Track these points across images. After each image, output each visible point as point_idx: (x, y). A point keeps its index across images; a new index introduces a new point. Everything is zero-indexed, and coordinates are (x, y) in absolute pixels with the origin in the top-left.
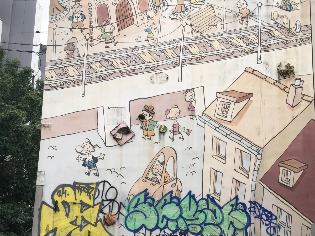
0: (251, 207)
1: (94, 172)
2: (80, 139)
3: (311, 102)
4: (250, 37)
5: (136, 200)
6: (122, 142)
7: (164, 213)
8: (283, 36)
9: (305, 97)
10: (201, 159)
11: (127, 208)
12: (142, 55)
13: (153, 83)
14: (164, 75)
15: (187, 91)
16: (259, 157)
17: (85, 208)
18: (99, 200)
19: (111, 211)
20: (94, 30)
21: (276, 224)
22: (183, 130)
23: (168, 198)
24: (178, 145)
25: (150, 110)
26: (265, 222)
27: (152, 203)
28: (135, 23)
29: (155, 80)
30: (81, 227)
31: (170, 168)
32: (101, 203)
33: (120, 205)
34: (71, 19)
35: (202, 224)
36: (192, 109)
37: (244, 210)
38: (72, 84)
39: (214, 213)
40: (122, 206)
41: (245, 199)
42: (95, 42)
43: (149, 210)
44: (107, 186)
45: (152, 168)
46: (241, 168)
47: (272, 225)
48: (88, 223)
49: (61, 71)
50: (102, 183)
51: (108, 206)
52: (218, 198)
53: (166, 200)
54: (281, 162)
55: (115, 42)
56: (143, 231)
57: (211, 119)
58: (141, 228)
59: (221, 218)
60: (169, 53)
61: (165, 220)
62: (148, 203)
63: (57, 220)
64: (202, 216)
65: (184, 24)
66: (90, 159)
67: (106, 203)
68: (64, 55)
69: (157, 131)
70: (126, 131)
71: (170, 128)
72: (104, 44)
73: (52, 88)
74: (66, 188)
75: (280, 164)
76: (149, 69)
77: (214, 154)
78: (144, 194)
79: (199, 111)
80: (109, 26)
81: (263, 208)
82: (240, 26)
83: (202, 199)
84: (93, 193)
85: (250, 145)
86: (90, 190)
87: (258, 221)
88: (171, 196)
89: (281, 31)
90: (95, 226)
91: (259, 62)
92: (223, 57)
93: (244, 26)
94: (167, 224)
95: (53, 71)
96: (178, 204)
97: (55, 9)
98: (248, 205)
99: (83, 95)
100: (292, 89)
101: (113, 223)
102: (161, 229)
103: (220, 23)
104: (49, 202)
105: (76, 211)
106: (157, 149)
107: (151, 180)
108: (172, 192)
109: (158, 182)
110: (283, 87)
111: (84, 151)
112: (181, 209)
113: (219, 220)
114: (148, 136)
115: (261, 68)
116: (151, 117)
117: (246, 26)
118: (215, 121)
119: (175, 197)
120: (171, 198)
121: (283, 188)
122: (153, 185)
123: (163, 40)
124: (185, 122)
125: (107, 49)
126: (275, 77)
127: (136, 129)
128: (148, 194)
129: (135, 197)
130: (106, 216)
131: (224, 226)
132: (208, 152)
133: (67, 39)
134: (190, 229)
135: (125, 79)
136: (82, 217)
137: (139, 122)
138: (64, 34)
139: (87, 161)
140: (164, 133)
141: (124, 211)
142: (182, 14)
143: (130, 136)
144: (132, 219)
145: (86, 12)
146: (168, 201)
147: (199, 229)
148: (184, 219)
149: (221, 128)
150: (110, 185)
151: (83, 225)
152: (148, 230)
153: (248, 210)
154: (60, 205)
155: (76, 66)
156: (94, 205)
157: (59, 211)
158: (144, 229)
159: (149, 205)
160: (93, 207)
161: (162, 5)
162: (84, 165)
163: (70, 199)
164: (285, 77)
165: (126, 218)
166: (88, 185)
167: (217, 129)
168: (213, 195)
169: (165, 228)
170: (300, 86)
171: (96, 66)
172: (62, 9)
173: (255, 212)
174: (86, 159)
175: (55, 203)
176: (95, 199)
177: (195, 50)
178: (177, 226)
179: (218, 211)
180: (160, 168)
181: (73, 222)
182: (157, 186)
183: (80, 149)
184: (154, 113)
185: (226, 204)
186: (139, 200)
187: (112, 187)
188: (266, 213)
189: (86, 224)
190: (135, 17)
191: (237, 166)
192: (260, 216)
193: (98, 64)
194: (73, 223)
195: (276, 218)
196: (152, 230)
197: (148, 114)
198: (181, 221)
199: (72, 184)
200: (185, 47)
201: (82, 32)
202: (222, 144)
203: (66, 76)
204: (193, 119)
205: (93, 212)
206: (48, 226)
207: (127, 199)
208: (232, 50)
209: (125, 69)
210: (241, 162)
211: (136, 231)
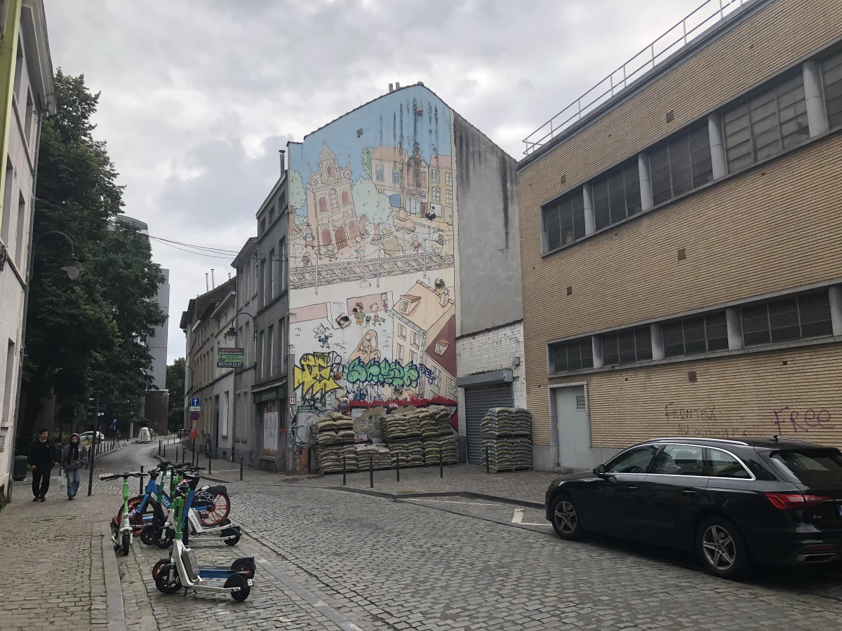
0: (420, 367)
1: (327, 345)
2: (316, 323)
3: (453, 304)
4: (420, 260)
6: (343, 326)
7: (370, 371)
8: (438, 261)
9: (450, 301)
10: (391, 338)
11: (348, 369)
12: (354, 268)
13: (361, 287)
14: (368, 282)
15: (382, 294)
16: (425, 337)
17: (322, 369)
18: (330, 364)
19: (338, 371)
20: (321, 248)
21: (433, 377)
22: (380, 319)
23: (372, 362)
24: (377, 328)
25: (360, 305)
26: (427, 376)
27: (363, 365)
28: (349, 245)
29: (362, 285)
30: (320, 381)
31: (373, 343)
32: (332, 366)
33: (344, 366)
34: (305, 238)
35: (393, 378)
36: (385, 305)
37: (416, 369)
38: (309, 286)
39: (399, 371)
40: (345, 368)
41: (417, 363)
42: (322, 257)
43: (361, 370)
44: (335, 355)
45: (362, 343)
46: (415, 343)
47: (431, 377)
48: (324, 378)
50: (332, 352)
51: (336, 368)
52: (402, 362)
54: (436, 340)
55: (336, 257)
56: (358, 382)
57: (397, 313)
60: (371, 267)
61: (371, 376)
62: (361, 365)
63: (304, 377)
64: (392, 373)
65: (380, 248)
66: (323, 337)
67: (334, 366)
68: (301, 265)
69: (365, 319)
70: (346, 319)
71: (373, 317)
72: (329, 259)
73: (295, 288)
74: (309, 356)
76: (359, 278)
77: (399, 335)
78: (358, 359)
79: (390, 307)
80: (331, 246)
81: (427, 368)
82: (414, 253)
83: (393, 362)
84: (326, 359)
85: (420, 330)
86: (324, 357)
87: (423, 375)
89: (437, 258)
90: (329, 380)
91: (425, 277)
92: (404, 272)
93: (416, 252)
94: (372, 378)
95: (295, 275)
96: (379, 366)
97: (294, 231)
98: (418, 366)
99: (317, 293)
100: (443, 295)
101: (340, 378)
102: (369, 381)
103: (402, 250)
104: (299, 365)
105: (316, 371)
106: (365, 331)
107: (362, 351)
108: (375, 358)
109: (366, 352)
110: (438, 294)
111: (319, 332)
112: (380, 368)
113: (402, 375)
114: (359, 323)
115: (425, 281)
116: (361, 310)
118: (399, 314)
119: (377, 362)
120: (375, 362)
121: (437, 356)
122: (363, 354)
123: (366, 258)
124: (382, 314)
125: (330, 263)
126: (433, 287)
127: (352, 318)
128: (361, 359)
129: (352, 362)
130: (335, 374)
131: (405, 379)
132: (396, 333)
133: (304, 253)
134: (386, 381)
135: (344, 284)
136: (320, 374)
137: (353, 313)
138: (301, 249)
139: (321, 338)
140: (369, 321)
141: (346, 371)
142: (378, 241)
143: (348, 322)
144: (351, 375)
145: (315, 234)
146: (373, 364)
147: (391, 380)
148: (383, 375)
149: (403, 318)
152: (361, 382)
153: (418, 369)
154: (306, 367)
155: (311, 273)
156: (327, 367)
157: (305, 371)
159: (361, 367)
161: (365, 234)
162: (320, 341)
163: (312, 363)
164: (439, 288)
165: (348, 375)
166: (323, 354)
167: (400, 319)
168: (399, 360)
169: (371, 380)
170: (447, 294)
171: (324, 274)
172: (299, 231)
173: (422, 370)
175: (302, 365)
176: (327, 363)
178: (378, 379)
179: (402, 370)
180: (367, 343)
182: (366, 355)
183: (316, 330)
184: (363, 308)
185: (406, 366)
186: (355, 363)
187: (338, 355)
188: (428, 371)
189: (322, 379)
190: (348, 241)
191: (412, 342)
192: (424, 373)
193: (326, 272)
194: (314, 378)
195: (434, 374)
196: (363, 382)
197: (359, 308)
198: (380, 376)
199: (312, 353)
200: (381, 265)
201: (313, 248)
202: (404, 329)
203: (304, 280)
204: (386, 312)
205: (327, 371)
206: (299, 380)
207: (348, 363)
208: (408, 268)
209: (343, 277)
210: (414, 340)
211: (354, 383)
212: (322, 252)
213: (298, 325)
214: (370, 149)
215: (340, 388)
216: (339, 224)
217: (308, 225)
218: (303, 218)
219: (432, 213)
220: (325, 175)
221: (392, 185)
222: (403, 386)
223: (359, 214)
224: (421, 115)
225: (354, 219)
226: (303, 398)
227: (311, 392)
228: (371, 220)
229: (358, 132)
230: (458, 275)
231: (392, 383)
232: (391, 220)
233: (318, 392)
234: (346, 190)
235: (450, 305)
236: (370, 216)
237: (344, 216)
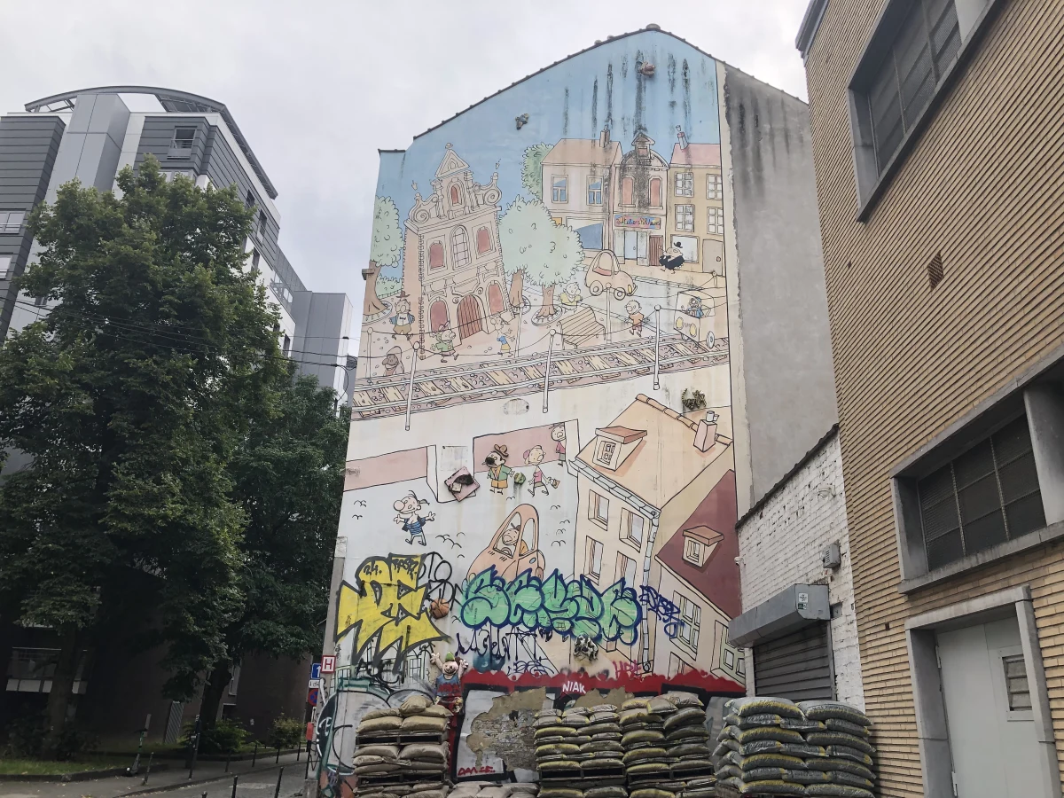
0: (643, 595)
1: (420, 539)
2: (401, 491)
3: (728, 445)
4: (644, 352)
5: (478, 581)
6: (460, 496)
7: (517, 602)
8: (689, 353)
9: (720, 439)
10: (573, 522)
11: (465, 593)
12: (493, 374)
13: (507, 413)
14: (523, 402)
15: (554, 425)
16: (655, 521)
17: (404, 592)
18: (424, 581)
19: (441, 597)
20: (426, 337)
21: (678, 620)
22: (548, 481)
23: (524, 579)
24: (540, 501)
25: (503, 451)
26: (662, 617)
27: (501, 586)
28: (484, 328)
29: (509, 409)
30: (397, 621)
31: (528, 535)
32: (428, 586)
34: (393, 321)
35: (573, 617)
36: (561, 451)
37: (634, 599)
38: (392, 412)
39: (590, 602)
40: (457, 590)
41: (635, 582)
42: (427, 354)
43: (497, 597)
44: (437, 560)
45: (502, 535)
46: (630, 537)
47: (673, 620)
48: (408, 614)
49: (377, 394)
50: (431, 556)
51: (438, 590)
52: (596, 581)
53: (521, 582)
54: (686, 531)
55: (455, 354)
56: (487, 627)
57: (588, 465)
58: (484, 623)
59: (600, 609)
60: (531, 372)
61: (519, 612)
62: (496, 586)
63: (363, 609)
64: (572, 607)
65: (553, 332)
66: (413, 520)
67: (434, 585)
68: (381, 371)
69: (511, 481)
70: (467, 480)
71: (529, 477)
72: (440, 357)
73: (363, 418)
74: (377, 563)
75: (685, 533)
76: (503, 394)
77: (591, 516)
78: (489, 572)
79: (571, 453)
80: (447, 332)
81: (660, 596)
82: (630, 337)
83: (574, 581)
84: (416, 570)
85: (642, 505)
86: (412, 566)
87: (652, 614)
88: (529, 575)
89: (688, 345)
90: (418, 618)
91: (656, 387)
92: (605, 379)
94: (522, 618)
95: (365, 393)
96: (539, 589)
97: (372, 307)
98: (639, 592)
99: (408, 428)
100: (703, 426)
101: (444, 615)
102: (514, 625)
103: (602, 333)
104: (353, 582)
105: (390, 596)
106: (510, 507)
107: (500, 552)
108: (530, 570)
109: (511, 556)
110: (689, 423)
111: (406, 509)
112: (542, 595)
113: (597, 613)
114: (498, 488)
115: (658, 396)
116: (503, 462)
117: (638, 337)
118: (594, 469)
119: (535, 578)
120: (529, 579)
121: (688, 567)
122: (504, 559)
123: (522, 353)
124: (550, 470)
125: (443, 365)
126: (678, 407)
127: (482, 478)
128: (496, 572)
129: (476, 577)
130: (434, 604)
131: (604, 622)
132: (583, 513)
134: (555, 625)
135: (467, 407)
136: (400, 604)
137: (486, 467)
138: (383, 341)
139: (409, 522)
140: (521, 484)
141: (460, 598)
142: (550, 318)
143: (473, 487)
144: (471, 609)
145: (415, 312)
146: (524, 583)
147: (567, 625)
148: (547, 610)
149: (601, 479)
150: (442, 558)
151: (400, 616)
152: (495, 625)
153: (638, 599)
154: (368, 587)
155: (399, 388)
156: (417, 588)
157: (366, 595)
158: (488, 623)
159: (497, 590)
160: (416, 591)
161: (522, 305)
162: (405, 529)
163: (382, 578)
164: (692, 410)
165: (463, 607)
166: (410, 557)
167: (596, 480)
168: (589, 576)
169: (518, 623)
170: (714, 423)
171: (427, 388)
172: (382, 307)
173: (648, 601)
174: (408, 519)
175: (361, 584)
176: (418, 579)
177: (566, 368)
178: (537, 620)
179: (596, 599)
180: (514, 535)
181: (386, 611)
182: (509, 561)
183: (399, 506)
184: (507, 456)
185: (607, 590)
186: (482, 581)
187: (444, 562)
188: (665, 603)
189: (404, 615)
190: (484, 321)
191: (624, 535)
192: (655, 609)
193: (431, 385)
194: (386, 613)
195: (679, 612)
196: (500, 626)
197: (499, 457)
198: (542, 613)
199: (387, 556)
200: (553, 364)
201: (408, 339)
202: (603, 502)
203: (383, 400)
204: (562, 465)
205: (416, 599)
206: (349, 617)
207: (466, 579)
208: (618, 369)
209: (468, 392)
210: (630, 529)
211: (477, 627)
212: (427, 345)
213: (361, 495)
214: (542, 148)
215: (444, 638)
216: (464, 290)
217: (403, 295)
218: (393, 283)
219: (675, 256)
220: (446, 202)
221: (585, 208)
222: (597, 639)
223: (511, 267)
224: (651, 77)
225: (500, 279)
226: (356, 658)
227: (374, 644)
228: (536, 279)
229: (518, 119)
230: (740, 381)
231: (570, 631)
232: (580, 277)
233: (391, 646)
234: (488, 225)
235: (719, 448)
236: (533, 271)
237: (478, 274)
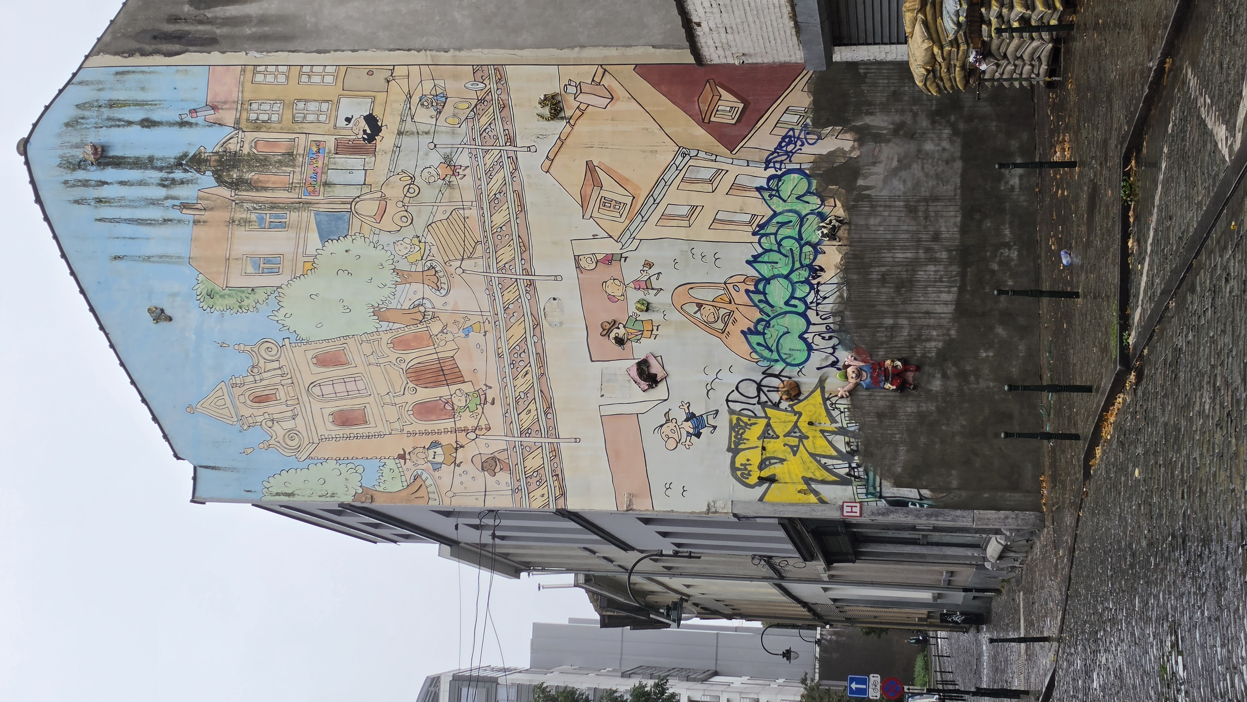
0: (775, 168)
1: (711, 417)
2: (654, 443)
3: (605, 70)
4: (489, 163)
5: (758, 348)
7: (782, 304)
8: (491, 110)
9: (597, 79)
10: (693, 245)
11: (772, 364)
12: (512, 342)
13: (561, 323)
14: (548, 304)
15: (578, 267)
16: (693, 153)
17: (770, 432)
18: (758, 409)
20: (460, 424)
21: (801, 130)
22: (644, 274)
23: (756, 298)
24: (668, 282)
25: (608, 326)
26: (798, 147)
27: (764, 323)
28: (451, 354)
29: (556, 321)
30: (803, 437)
31: (707, 295)
32: (763, 405)
33: (767, 374)
34: (437, 467)
35: (799, 244)
36: (609, 259)
37: (779, 177)
38: (557, 460)
39: (782, 224)
40: (769, 372)
41: (760, 176)
42: (483, 423)
43: (776, 327)
44: (735, 396)
45: (707, 323)
46: (711, 181)
47: (802, 136)
48: (796, 425)
49: (534, 480)
50: (729, 403)
51: (769, 394)
52: (759, 218)
53: (760, 301)
54: (703, 120)
55: (484, 388)
56: (809, 337)
57: (627, 228)
58: (805, 340)
59: (790, 214)
60: (509, 296)
61: (793, 302)
62: (764, 329)
63: (791, 477)
64: (788, 244)
65: (460, 271)
66: (688, 426)
67: (763, 398)
68: (503, 477)
70: (643, 366)
72: (488, 406)
73: (563, 494)
74: (738, 465)
75: (706, 121)
76: (538, 329)
77: (686, 223)
78: (749, 336)
80: (455, 400)
81: (776, 149)
83: (759, 243)
84: (745, 419)
85: (674, 167)
86: (741, 424)
87: (795, 158)
88: (753, 292)
89: (481, 113)
90: (800, 414)
91: (533, 149)
92: (522, 209)
93: (468, 171)
94: (800, 299)
95: (531, 495)
96: (768, 281)
97: (417, 494)
98: (771, 172)
99: (577, 440)
100: (581, 98)
102: (808, 307)
103: (462, 212)
104: (760, 490)
105: (775, 447)
106: (675, 316)
107: (726, 324)
108: (747, 291)
109: (730, 313)
110: (578, 113)
112: (774, 277)
113: (794, 218)
114: (653, 330)
115: (544, 148)
116: (621, 326)
117: (469, 169)
118: (632, 221)
119: (756, 286)
120: (757, 292)
121: (744, 118)
122: (735, 321)
123: (486, 306)
124: (632, 270)
125: (497, 402)
126: (559, 126)
128: (749, 329)
129: (755, 351)
131: (804, 209)
132: (682, 233)
133: (474, 471)
134: (807, 262)
135: (552, 370)
136: (785, 436)
137: (628, 345)
138: (464, 478)
139: (691, 431)
140: (648, 304)
142: (441, 274)
144: (790, 355)
145: (427, 441)
146: (762, 297)
147: (807, 249)
148: (792, 271)
149: (643, 213)
150: (733, 391)
151: (798, 434)
152: (808, 328)
153: (779, 173)
154: (765, 473)
155: (526, 453)
156: (766, 417)
157: (774, 475)
158: (806, 336)
159: (769, 327)
160: (769, 419)
161: (422, 309)
162: (698, 435)
163: (755, 457)
164: (562, 109)
165: (788, 364)
166: (732, 428)
167: (645, 219)
168: (754, 226)
169: (805, 303)
170: (578, 86)
171: (527, 420)
172: (419, 482)
173: (781, 162)
174: (688, 432)
175: (762, 480)
176: (756, 416)
177: (506, 254)
178: (802, 282)
179: (779, 219)
180: (707, 311)
181: (793, 450)
182: (737, 315)
183: (672, 444)
184: (615, 322)
185: (769, 207)
186: (759, 344)
187: (737, 388)
188: (783, 144)
189: (796, 430)
190: (440, 355)
191: (709, 188)
192: (789, 155)
193: (523, 416)
195: (793, 130)
196: (809, 323)
197: (616, 331)
198: (794, 277)
199: (731, 454)
200: (500, 270)
201: (462, 447)
202: (670, 211)
203: (542, 472)
204: (626, 258)
205: (778, 418)
206: (799, 492)
207: (757, 362)
208: (510, 195)
209: (534, 369)
210: (703, 181)
211: (810, 348)
212: (471, 423)
213: (658, 489)
214: (202, 288)
215: (821, 383)
216: (399, 379)
217: (402, 457)
218: (386, 470)
219: (363, 125)
220: (273, 409)
221: (291, 233)
222: (822, 217)
223: (371, 324)
224: (104, 149)
225: (386, 338)
226: (843, 481)
227: (829, 462)
228: (387, 292)
229: (157, 319)
230: (527, 54)
231: (814, 246)
232: (385, 239)
233: (830, 443)
234: (310, 354)
235: (608, 81)
236: (376, 296)
237: (378, 365)
